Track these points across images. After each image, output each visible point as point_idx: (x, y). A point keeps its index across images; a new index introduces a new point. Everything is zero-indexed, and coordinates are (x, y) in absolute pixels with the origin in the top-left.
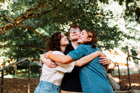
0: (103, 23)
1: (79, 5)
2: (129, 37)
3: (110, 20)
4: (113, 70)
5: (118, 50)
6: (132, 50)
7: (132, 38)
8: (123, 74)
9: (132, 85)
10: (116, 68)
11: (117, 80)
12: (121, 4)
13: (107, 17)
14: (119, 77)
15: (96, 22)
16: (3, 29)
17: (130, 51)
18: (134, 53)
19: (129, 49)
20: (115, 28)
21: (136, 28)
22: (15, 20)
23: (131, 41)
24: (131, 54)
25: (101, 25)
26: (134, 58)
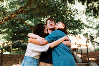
0: (71, 17)
1: (55, 4)
2: (88, 27)
3: (76, 15)
4: (77, 49)
5: (81, 35)
6: (90, 36)
7: (90, 27)
8: (84, 52)
9: (90, 59)
10: (79, 48)
11: (80, 56)
12: (83, 4)
13: (73, 13)
14: (81, 54)
15: (66, 16)
16: (3, 20)
17: (89, 37)
18: (92, 38)
19: (89, 35)
20: (79, 21)
21: (93, 21)
22: (11, 15)
23: (90, 30)
24: (89, 38)
25: (70, 19)
26: (92, 41)
